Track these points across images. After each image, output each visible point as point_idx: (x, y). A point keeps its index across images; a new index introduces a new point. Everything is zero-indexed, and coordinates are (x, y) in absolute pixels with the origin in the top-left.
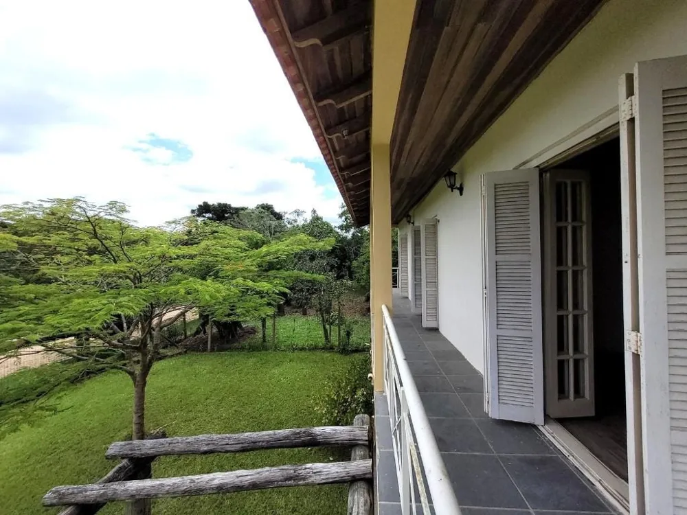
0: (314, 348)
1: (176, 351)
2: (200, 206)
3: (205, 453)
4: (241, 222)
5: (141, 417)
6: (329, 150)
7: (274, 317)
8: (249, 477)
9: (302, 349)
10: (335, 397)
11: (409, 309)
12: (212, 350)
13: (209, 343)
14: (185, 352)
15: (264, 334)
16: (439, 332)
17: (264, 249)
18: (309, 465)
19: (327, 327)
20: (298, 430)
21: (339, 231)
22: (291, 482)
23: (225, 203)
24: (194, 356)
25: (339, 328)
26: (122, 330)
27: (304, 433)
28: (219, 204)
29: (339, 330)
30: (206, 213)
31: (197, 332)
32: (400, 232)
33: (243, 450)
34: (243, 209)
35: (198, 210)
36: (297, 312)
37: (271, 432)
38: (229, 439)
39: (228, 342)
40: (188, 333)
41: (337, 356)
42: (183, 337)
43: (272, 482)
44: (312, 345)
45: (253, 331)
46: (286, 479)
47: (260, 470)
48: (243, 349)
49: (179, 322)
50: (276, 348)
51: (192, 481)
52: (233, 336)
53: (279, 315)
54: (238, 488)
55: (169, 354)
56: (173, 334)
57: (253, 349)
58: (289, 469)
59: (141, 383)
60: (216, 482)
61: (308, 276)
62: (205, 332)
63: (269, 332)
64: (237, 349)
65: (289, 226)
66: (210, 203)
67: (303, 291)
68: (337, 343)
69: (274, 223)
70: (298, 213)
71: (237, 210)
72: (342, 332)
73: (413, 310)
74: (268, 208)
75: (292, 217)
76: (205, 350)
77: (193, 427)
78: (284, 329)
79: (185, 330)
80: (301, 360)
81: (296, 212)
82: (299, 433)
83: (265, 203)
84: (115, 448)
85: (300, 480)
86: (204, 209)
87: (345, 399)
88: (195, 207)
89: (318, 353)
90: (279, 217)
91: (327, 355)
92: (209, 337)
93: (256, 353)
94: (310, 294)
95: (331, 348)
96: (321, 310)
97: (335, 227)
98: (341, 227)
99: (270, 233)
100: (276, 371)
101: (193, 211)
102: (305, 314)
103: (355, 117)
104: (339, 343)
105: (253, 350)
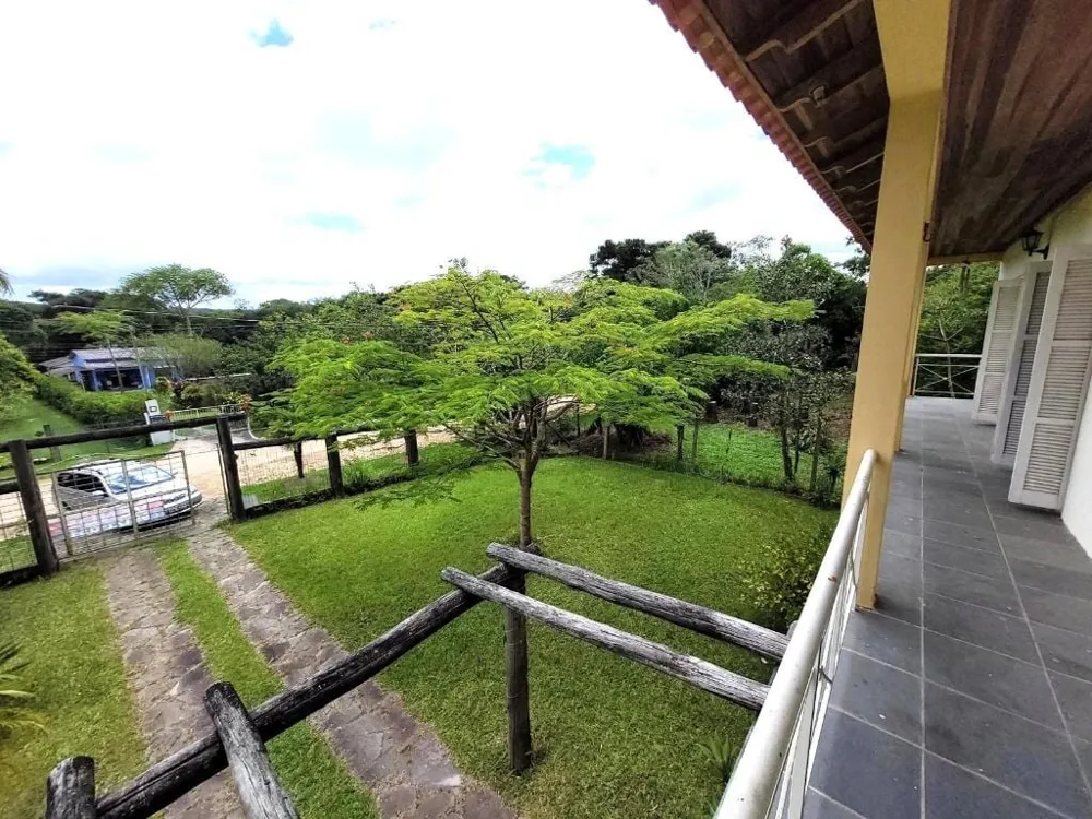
0: (764, 485)
1: (569, 451)
2: (601, 248)
3: (574, 587)
4: (658, 270)
5: (527, 519)
6: (788, 133)
7: (696, 423)
8: (615, 638)
9: (740, 482)
10: (781, 575)
11: (987, 454)
12: (608, 458)
13: (605, 446)
14: (578, 454)
15: (680, 447)
16: (1061, 520)
17: (676, 321)
18: (694, 659)
19: (792, 453)
20: (690, 606)
21: (846, 272)
22: (667, 669)
23: (636, 238)
24: (588, 462)
25: (816, 458)
26: (508, 418)
27: (698, 613)
28: (628, 242)
29: (815, 463)
30: (609, 258)
31: (592, 430)
32: (1006, 272)
33: (617, 602)
34: (663, 245)
35: (599, 255)
36: (738, 419)
37: (654, 594)
38: (600, 582)
39: (629, 450)
40: (582, 429)
41: (804, 509)
42: (576, 433)
43: (643, 657)
44: (758, 479)
45: (666, 439)
46: (660, 663)
47: (629, 635)
48: (647, 463)
49: (571, 413)
50: (697, 471)
51: (555, 613)
52: (637, 443)
53: (708, 422)
54: (602, 645)
55: (560, 453)
56: (565, 428)
57: (662, 466)
58: (665, 651)
59: (527, 483)
60: (579, 626)
61: (757, 365)
62: (601, 432)
63: (688, 444)
64: (639, 462)
65: (741, 267)
66: (615, 241)
67: (750, 388)
68: (807, 485)
69: (713, 264)
70: (759, 243)
71: (653, 248)
72: (820, 467)
73: (995, 458)
74: (704, 240)
75: (749, 252)
76: (600, 455)
77: (579, 548)
78: (713, 444)
79: (578, 425)
80: (736, 499)
81: (754, 241)
82: (691, 611)
83: (701, 230)
84: (493, 548)
85: (679, 672)
86: (608, 250)
87: (800, 583)
88: (595, 251)
89: (768, 496)
90: (723, 252)
91: (785, 501)
92: (605, 439)
93: (666, 473)
94: (762, 394)
95: (795, 492)
96: (780, 423)
97: (837, 265)
98: (851, 264)
99: (705, 283)
100: (690, 505)
101: (592, 257)
102: (753, 424)
103: (850, 46)
104: (813, 487)
105: (663, 468)
